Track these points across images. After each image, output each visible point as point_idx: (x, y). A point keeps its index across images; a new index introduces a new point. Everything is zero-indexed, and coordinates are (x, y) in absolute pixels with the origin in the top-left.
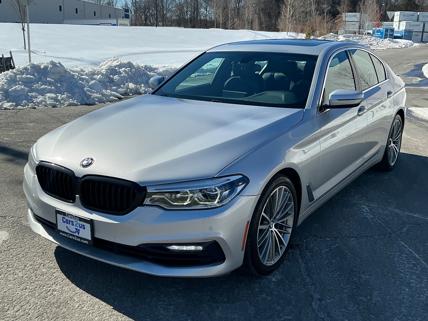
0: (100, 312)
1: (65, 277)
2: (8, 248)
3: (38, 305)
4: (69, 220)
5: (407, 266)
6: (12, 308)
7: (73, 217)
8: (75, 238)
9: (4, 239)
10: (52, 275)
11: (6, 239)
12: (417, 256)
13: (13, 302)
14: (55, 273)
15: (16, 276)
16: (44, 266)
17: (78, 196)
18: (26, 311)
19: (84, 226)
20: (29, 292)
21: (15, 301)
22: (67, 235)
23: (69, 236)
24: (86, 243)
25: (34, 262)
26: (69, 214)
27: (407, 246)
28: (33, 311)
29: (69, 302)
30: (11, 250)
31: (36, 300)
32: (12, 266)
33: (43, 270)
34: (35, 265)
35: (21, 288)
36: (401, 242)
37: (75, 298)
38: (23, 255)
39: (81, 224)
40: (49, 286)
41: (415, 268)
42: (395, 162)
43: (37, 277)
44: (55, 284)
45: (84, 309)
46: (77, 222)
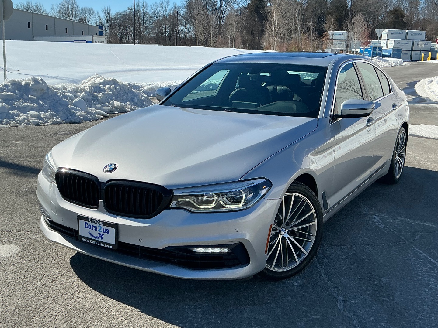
0: (128, 316)
1: (86, 285)
2: (21, 260)
3: (63, 311)
4: (92, 226)
5: (424, 269)
6: (38, 315)
7: (97, 222)
8: (98, 243)
9: (14, 251)
10: (72, 284)
11: (17, 252)
12: (432, 260)
13: (37, 310)
14: (74, 282)
15: (35, 286)
16: (62, 276)
17: (102, 201)
18: (53, 317)
19: (109, 230)
20: (52, 300)
21: (39, 308)
22: (89, 241)
23: (91, 241)
24: (110, 248)
25: (51, 272)
26: (92, 219)
27: (421, 252)
28: (60, 317)
29: (95, 308)
30: (24, 262)
31: (61, 307)
32: (29, 277)
33: (62, 280)
34: (53, 276)
35: (43, 296)
36: (415, 248)
37: (101, 304)
38: (38, 266)
39: (105, 229)
40: (71, 294)
41: (432, 271)
42: (400, 175)
43: (57, 286)
44: (77, 292)
45: (112, 313)
46: (101, 227)
